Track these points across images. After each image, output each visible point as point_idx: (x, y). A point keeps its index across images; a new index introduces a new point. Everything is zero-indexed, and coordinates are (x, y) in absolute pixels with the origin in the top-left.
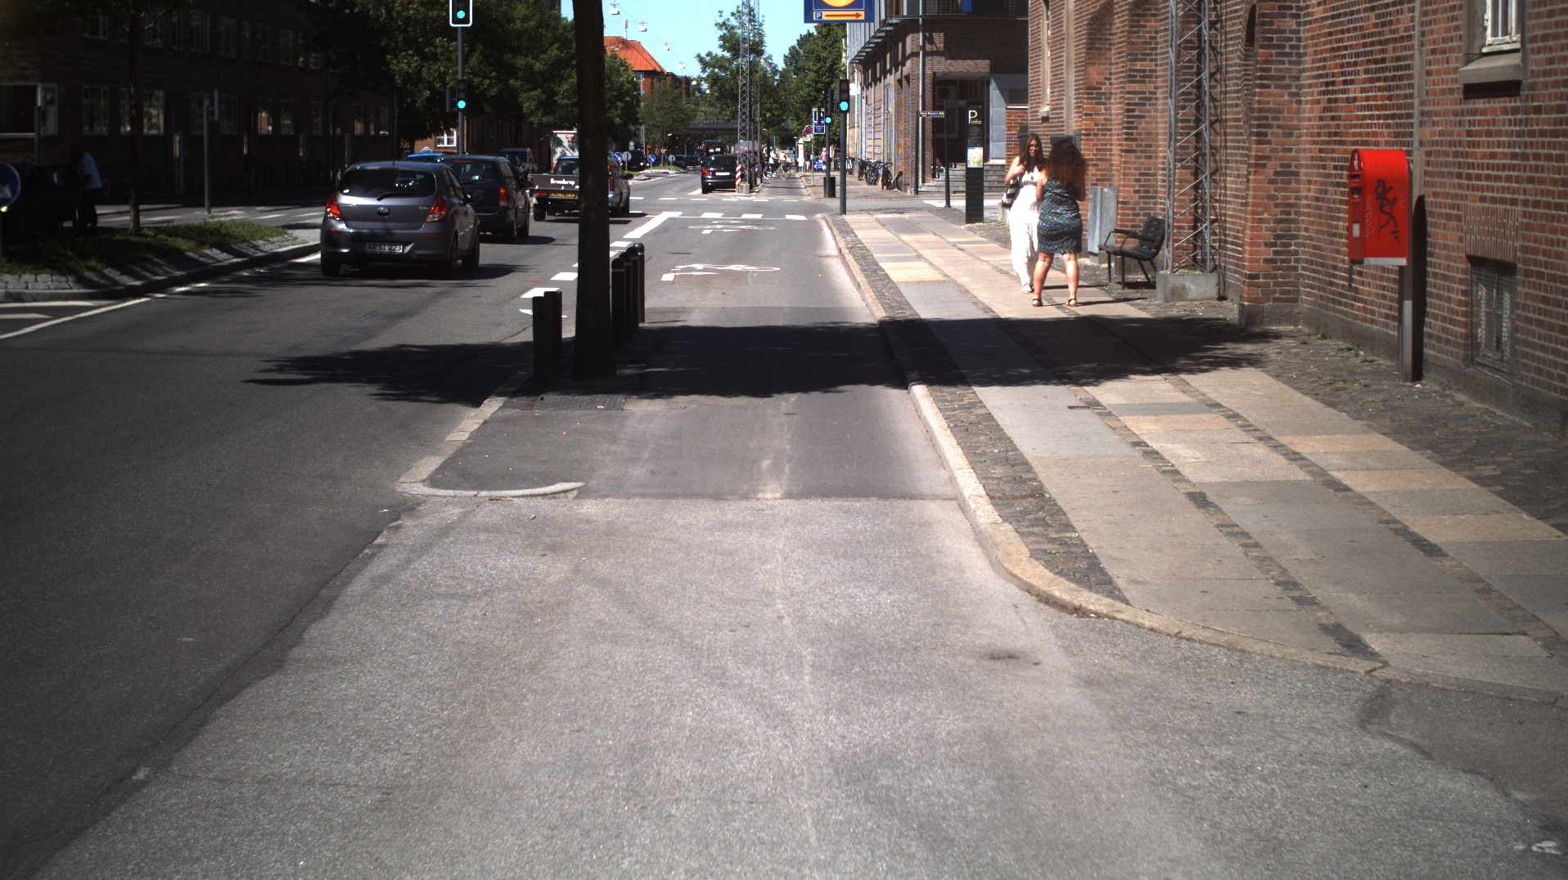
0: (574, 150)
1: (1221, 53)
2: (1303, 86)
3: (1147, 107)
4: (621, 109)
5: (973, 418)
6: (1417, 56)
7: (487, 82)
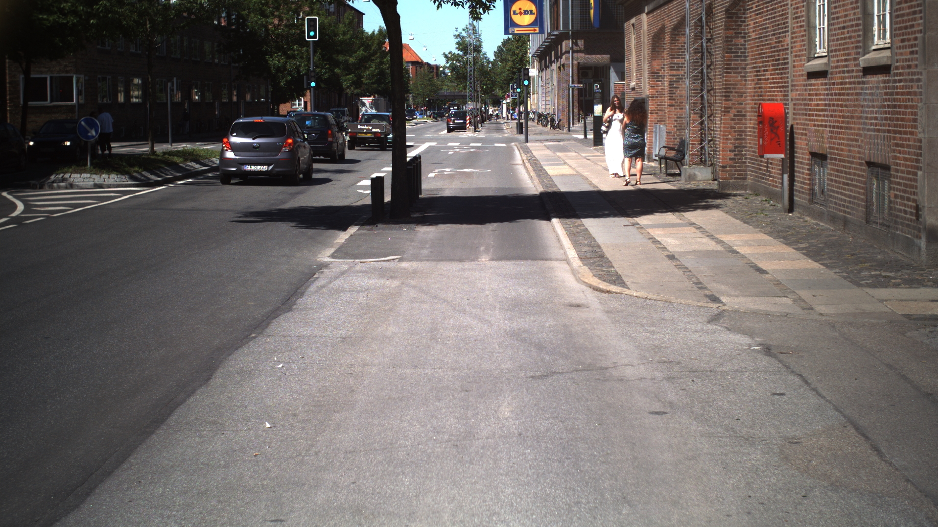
0: (372, 109)
1: (713, 55)
2: (747, 72)
3: (680, 83)
5: (578, 230)
6: (790, 58)
7: (324, 71)
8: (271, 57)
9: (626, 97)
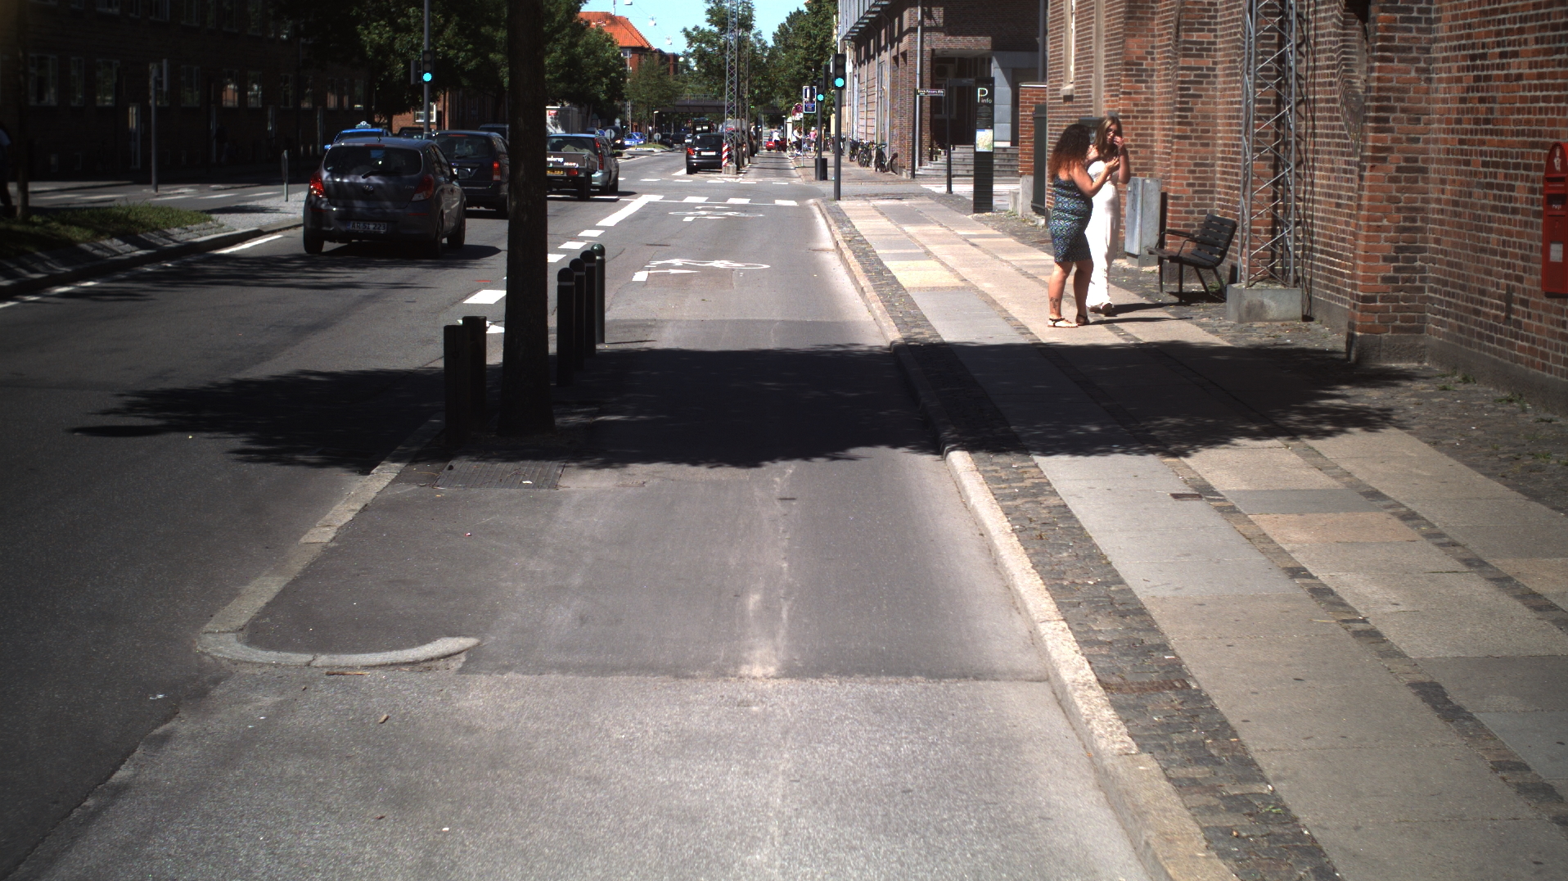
0: (556, 127)
1: (1308, 21)
2: (1435, 60)
3: (1204, 86)
4: (607, 85)
5: (1043, 513)
7: (462, 54)
8: (367, 27)
9: (1048, 115)
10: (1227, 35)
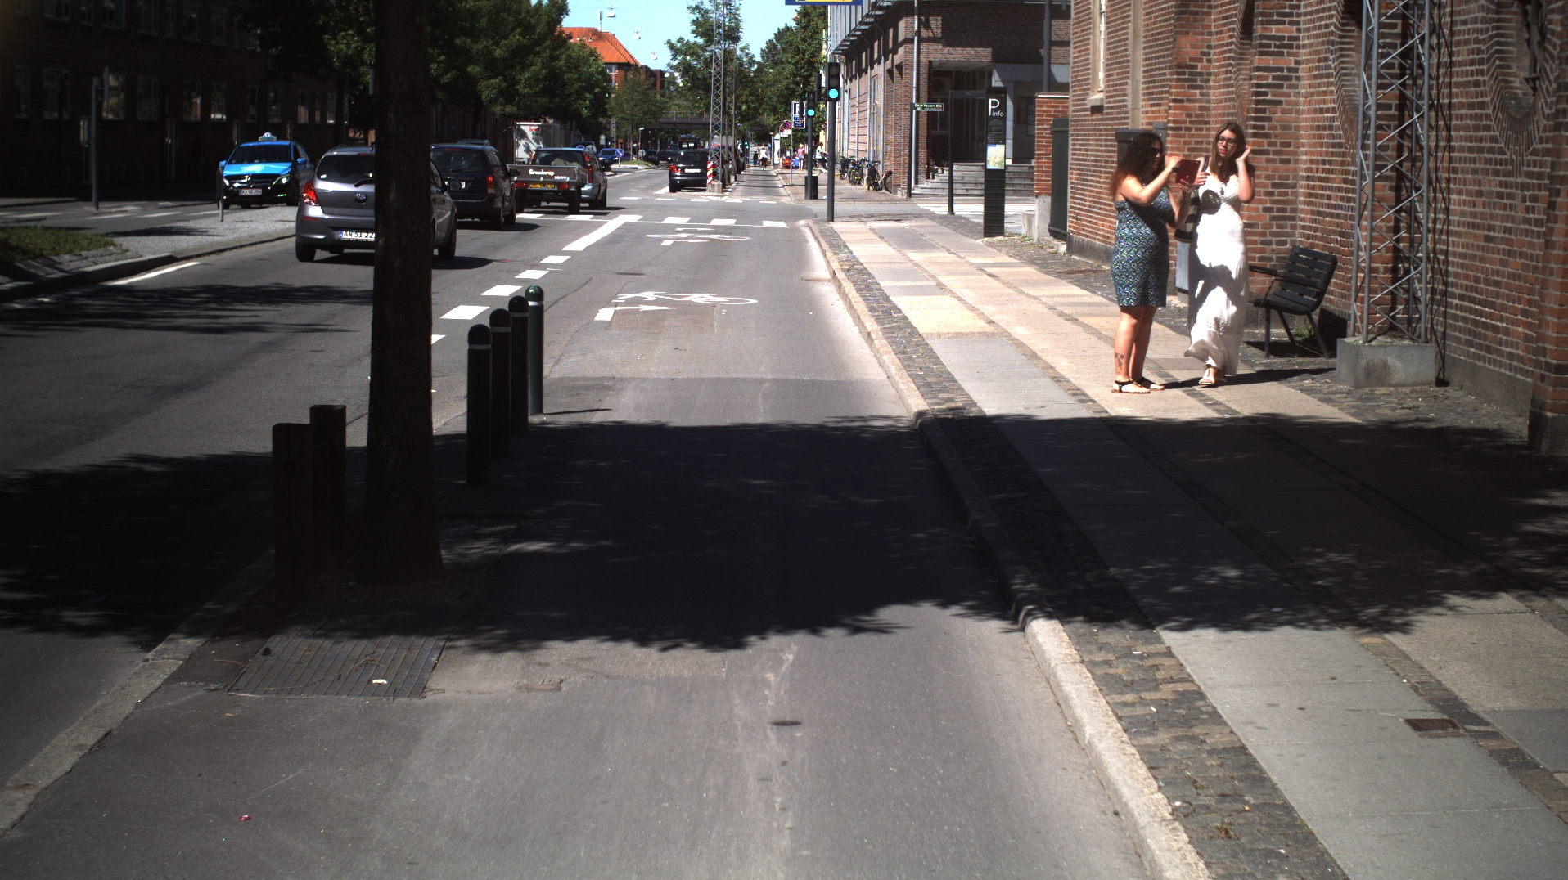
0: (538, 143)
4: (590, 101)
7: (434, 66)
10: (1314, 28)
